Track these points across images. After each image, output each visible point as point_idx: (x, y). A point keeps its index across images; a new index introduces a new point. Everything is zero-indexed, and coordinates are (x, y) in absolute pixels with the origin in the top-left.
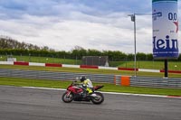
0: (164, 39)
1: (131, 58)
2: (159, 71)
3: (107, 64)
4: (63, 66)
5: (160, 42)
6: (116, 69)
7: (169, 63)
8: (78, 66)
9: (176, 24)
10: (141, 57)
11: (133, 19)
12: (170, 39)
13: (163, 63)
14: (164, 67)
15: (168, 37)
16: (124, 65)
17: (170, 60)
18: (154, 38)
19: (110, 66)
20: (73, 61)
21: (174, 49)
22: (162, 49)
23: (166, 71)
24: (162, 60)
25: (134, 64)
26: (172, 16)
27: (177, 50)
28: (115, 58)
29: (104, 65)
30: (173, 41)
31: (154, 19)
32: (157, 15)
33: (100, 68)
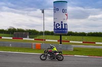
0: (60, 23)
1: (41, 33)
2: (57, 41)
3: (28, 37)
4: (3, 38)
5: (58, 25)
6: (33, 39)
8: (12, 38)
9: (67, 15)
10: (47, 33)
11: (43, 12)
12: (63, 23)
13: (59, 36)
14: (59, 38)
15: (62, 22)
17: (63, 35)
18: (54, 22)
19: (30, 38)
20: (8, 35)
21: (65, 29)
22: (59, 29)
23: (61, 41)
24: (59, 35)
25: (43, 37)
26: (64, 11)
27: (67, 29)
28: (32, 33)
29: (26, 37)
30: (65, 24)
31: (55, 12)
32: (56, 10)
33: (24, 39)
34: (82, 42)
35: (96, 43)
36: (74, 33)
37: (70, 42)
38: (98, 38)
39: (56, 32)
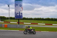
0: (18, 13)
1: (8, 18)
2: (16, 23)
5: (17, 14)
7: (20, 20)
11: (9, 6)
13: (18, 20)
15: (19, 12)
16: (6, 21)
17: (20, 19)
18: (15, 12)
19: (1, 21)
21: (21, 16)
22: (18, 16)
23: (19, 23)
25: (9, 20)
26: (21, 6)
28: (3, 18)
30: (21, 13)
31: (15, 6)
32: (16, 5)
34: (30, 23)
35: (38, 24)
36: (26, 18)
37: (24, 23)
38: (39, 21)
39: (16, 18)
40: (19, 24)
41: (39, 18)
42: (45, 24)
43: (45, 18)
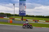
1: (13, 15)
6: (9, 18)
7: (23, 17)
9: (25, 7)
10: (16, 15)
11: (14, 5)
13: (22, 17)
15: (23, 10)
16: (11, 17)
18: (19, 10)
19: (7, 17)
23: (22, 19)
24: (21, 16)
25: (14, 17)
27: (25, 14)
28: (8, 15)
29: (5, 17)
34: (32, 20)
35: (39, 21)
36: (29, 16)
39: (20, 15)
40: (22, 21)
41: (40, 16)
42: (45, 21)
43: (45, 16)
